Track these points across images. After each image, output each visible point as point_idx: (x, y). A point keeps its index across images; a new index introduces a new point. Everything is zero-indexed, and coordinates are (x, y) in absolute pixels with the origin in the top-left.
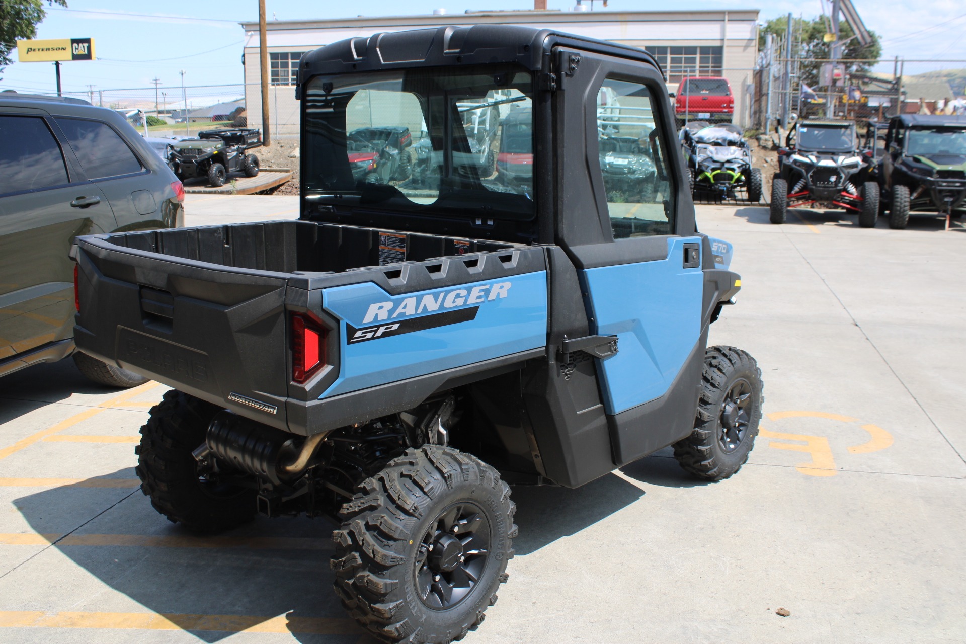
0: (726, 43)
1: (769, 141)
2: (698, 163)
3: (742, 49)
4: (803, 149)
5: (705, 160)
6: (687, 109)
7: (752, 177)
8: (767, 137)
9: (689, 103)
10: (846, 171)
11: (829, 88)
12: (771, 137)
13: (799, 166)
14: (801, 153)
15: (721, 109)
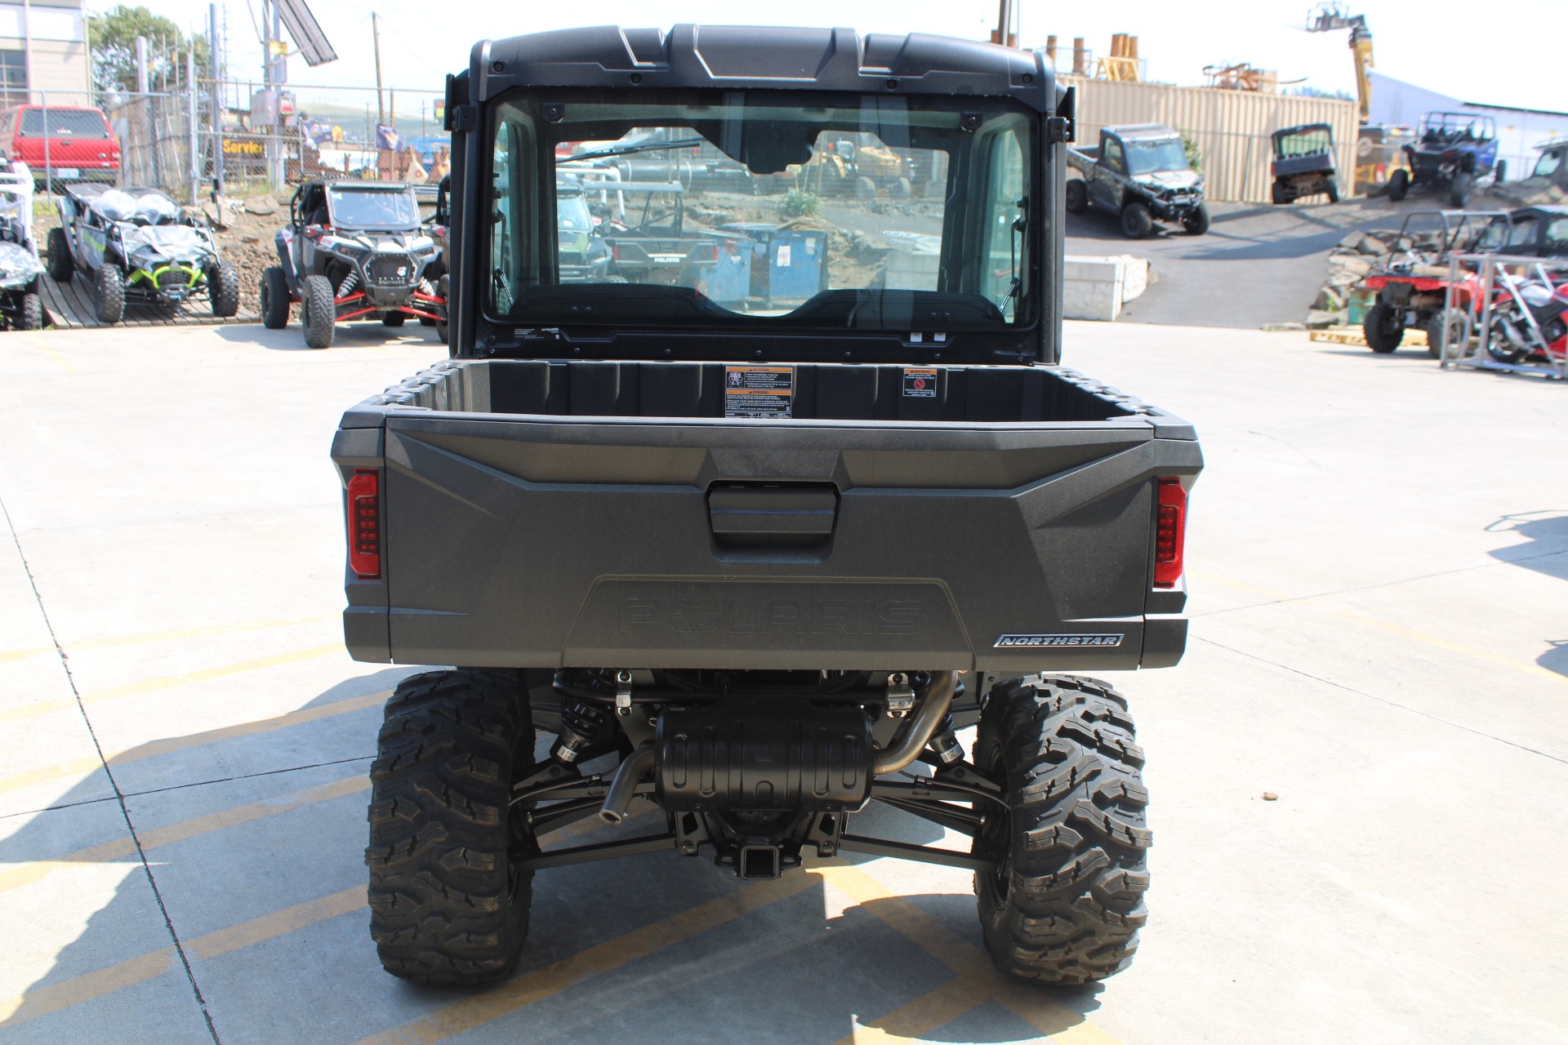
0: (31, 46)
1: (201, 215)
2: (129, 254)
3: (62, 57)
4: (343, 227)
5: (139, 250)
6: (48, 162)
7: (222, 276)
8: (196, 209)
9: (50, 151)
10: (419, 258)
11: (276, 129)
12: (203, 210)
13: (346, 253)
14: (340, 232)
15: (99, 163)
